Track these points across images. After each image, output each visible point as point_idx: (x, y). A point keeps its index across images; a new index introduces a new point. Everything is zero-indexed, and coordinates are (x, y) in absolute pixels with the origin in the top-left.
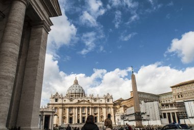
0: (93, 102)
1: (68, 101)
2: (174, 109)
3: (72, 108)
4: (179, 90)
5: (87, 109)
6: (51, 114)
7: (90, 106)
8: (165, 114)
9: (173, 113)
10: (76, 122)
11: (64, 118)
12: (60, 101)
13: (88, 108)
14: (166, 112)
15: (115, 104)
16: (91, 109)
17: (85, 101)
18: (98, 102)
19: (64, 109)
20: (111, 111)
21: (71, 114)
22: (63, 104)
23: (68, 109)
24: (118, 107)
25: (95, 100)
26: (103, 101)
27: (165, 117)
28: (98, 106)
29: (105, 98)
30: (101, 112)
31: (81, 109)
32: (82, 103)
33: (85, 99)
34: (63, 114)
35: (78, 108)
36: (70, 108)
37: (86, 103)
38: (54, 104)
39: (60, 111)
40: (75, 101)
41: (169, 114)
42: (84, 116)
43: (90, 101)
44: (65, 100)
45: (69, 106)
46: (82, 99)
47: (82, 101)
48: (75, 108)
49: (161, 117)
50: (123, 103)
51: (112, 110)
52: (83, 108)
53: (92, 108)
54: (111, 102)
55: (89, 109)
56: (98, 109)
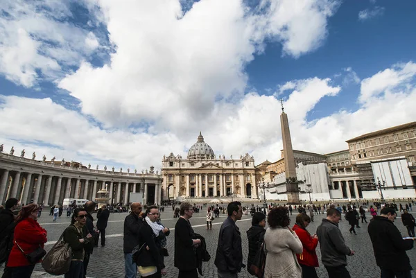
0: (224, 166)
1: (187, 166)
2: (354, 176)
3: (194, 174)
4: (361, 147)
5: (215, 177)
6: (156, 182)
7: (220, 172)
8: (336, 183)
9: (352, 182)
10: (201, 195)
11: (183, 189)
12: (176, 165)
13: (218, 175)
14: (339, 180)
15: (257, 170)
16: (221, 176)
17: (212, 165)
18: (231, 166)
19: (182, 176)
20: (252, 179)
21: (193, 184)
22: (180, 170)
23: (188, 177)
24: (262, 173)
25: (227, 163)
26: (240, 165)
27: (336, 187)
28: (232, 172)
29: (243, 161)
30: (236, 181)
31: (206, 177)
32: (208, 167)
33: (213, 162)
34: (180, 183)
35: (203, 175)
36: (192, 176)
37: (214, 167)
38: (168, 170)
39: (177, 179)
40: (198, 165)
41: (344, 183)
42: (211, 186)
43: (220, 165)
44: (183, 164)
45: (189, 172)
46: (209, 162)
47: (209, 165)
48: (198, 175)
49: (330, 188)
50: (270, 168)
51: (253, 177)
52: (210, 175)
53: (223, 175)
54: (251, 166)
55: (218, 177)
56: (232, 176)
